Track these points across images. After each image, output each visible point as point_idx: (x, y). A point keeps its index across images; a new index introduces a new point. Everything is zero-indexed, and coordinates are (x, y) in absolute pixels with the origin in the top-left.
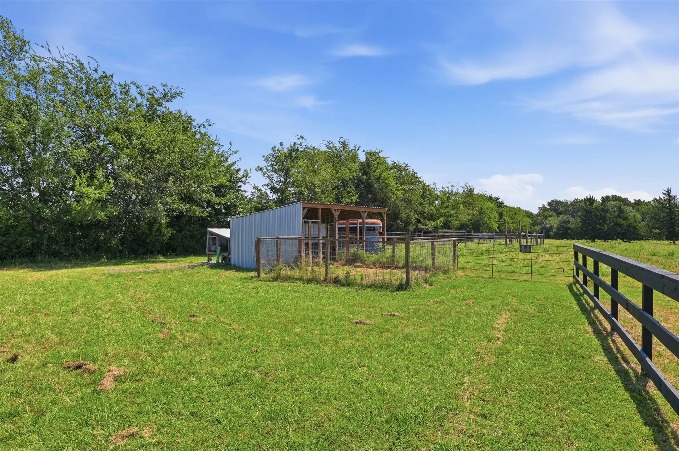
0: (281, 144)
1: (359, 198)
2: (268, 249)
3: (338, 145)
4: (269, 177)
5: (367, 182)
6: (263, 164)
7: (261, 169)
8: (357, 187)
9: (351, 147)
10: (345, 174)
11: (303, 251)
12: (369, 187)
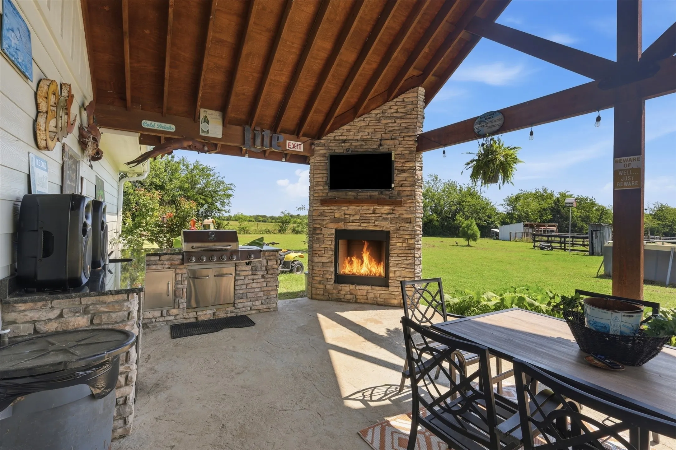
0: (512, 194)
1: (552, 216)
2: (513, 235)
3: (542, 191)
4: (506, 208)
5: (557, 209)
6: (503, 203)
7: (502, 205)
8: (552, 211)
9: (549, 192)
10: (545, 205)
11: (523, 236)
12: (558, 212)
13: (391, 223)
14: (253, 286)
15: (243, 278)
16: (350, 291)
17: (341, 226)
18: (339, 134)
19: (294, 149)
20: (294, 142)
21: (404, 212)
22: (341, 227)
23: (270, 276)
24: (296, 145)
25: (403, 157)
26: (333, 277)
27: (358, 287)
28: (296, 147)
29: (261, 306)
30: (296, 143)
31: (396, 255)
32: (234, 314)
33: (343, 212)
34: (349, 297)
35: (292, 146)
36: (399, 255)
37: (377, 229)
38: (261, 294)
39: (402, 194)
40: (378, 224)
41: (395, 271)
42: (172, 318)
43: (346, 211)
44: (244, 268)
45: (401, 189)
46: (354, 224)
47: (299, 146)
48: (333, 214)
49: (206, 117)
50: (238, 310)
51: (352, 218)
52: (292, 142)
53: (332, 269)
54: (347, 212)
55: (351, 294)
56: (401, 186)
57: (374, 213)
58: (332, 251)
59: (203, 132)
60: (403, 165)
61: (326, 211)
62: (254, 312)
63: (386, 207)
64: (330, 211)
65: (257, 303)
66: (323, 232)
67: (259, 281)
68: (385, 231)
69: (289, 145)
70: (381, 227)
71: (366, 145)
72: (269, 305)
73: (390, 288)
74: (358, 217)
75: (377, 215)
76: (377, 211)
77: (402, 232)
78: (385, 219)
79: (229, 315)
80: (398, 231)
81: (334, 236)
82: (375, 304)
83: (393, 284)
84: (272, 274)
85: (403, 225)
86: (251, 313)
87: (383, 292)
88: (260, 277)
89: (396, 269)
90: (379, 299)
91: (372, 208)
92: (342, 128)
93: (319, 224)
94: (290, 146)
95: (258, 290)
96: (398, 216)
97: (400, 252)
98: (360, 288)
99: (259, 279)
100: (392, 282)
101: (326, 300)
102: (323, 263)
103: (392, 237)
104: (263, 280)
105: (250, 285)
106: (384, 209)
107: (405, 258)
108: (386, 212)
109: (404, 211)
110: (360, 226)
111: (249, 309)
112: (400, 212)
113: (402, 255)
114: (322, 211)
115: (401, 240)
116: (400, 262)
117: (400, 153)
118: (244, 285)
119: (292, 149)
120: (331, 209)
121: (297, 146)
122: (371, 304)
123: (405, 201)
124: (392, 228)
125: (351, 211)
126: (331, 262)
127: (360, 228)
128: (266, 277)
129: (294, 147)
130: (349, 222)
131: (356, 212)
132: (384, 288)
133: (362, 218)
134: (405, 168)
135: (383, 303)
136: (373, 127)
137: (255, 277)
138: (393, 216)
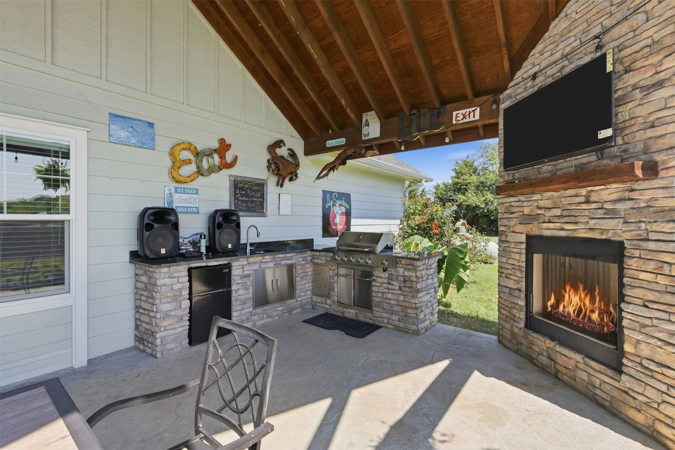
13: (625, 222)
14: (389, 297)
15: (379, 285)
16: (547, 351)
17: (535, 229)
18: (530, 67)
19: (465, 121)
20: (463, 111)
21: (660, 193)
22: (532, 231)
23: (407, 289)
24: (467, 113)
25: (657, 47)
26: (523, 315)
27: (558, 348)
28: (467, 117)
29: (397, 322)
30: (468, 110)
31: (640, 302)
32: (372, 321)
33: (536, 204)
34: (544, 360)
35: (461, 117)
36: (647, 304)
37: (596, 235)
38: (398, 308)
39: (654, 148)
40: (595, 224)
41: (638, 341)
42: (328, 307)
43: (540, 202)
44: (380, 275)
45: (650, 133)
46: (551, 225)
47: (472, 114)
48: (520, 209)
49: (367, 120)
50: (375, 319)
51: (549, 214)
52: (460, 112)
53: (522, 303)
54: (542, 203)
55: (549, 358)
56: (653, 126)
57: (587, 202)
58: (521, 272)
59: (365, 135)
60: (659, 69)
61: (513, 204)
62: (390, 326)
63: (614, 186)
64: (517, 204)
65: (395, 318)
66: (508, 239)
67: (394, 292)
68: (615, 241)
69: (456, 117)
70: (603, 231)
71: (570, 63)
72: (407, 325)
73: (624, 377)
74: (557, 212)
75: (594, 206)
76: (594, 198)
77: (652, 246)
78: (612, 214)
79: (367, 320)
80: (641, 243)
81: (524, 246)
82: (589, 398)
83: (632, 372)
84: (410, 288)
85: (655, 227)
86: (387, 326)
87: (607, 379)
88: (397, 288)
89: (640, 337)
90: (598, 392)
91: (583, 191)
92: (532, 53)
93: (505, 226)
94: (458, 119)
95: (394, 303)
96: (643, 205)
97: (650, 296)
98: (563, 353)
99: (395, 290)
100: (630, 364)
101: (513, 351)
102: (510, 288)
103: (629, 257)
104: (400, 292)
105: (386, 294)
106: (607, 192)
107: (664, 316)
108: (614, 197)
109: (660, 191)
110: (563, 229)
111: (386, 321)
112: (647, 195)
113: (655, 306)
114: (508, 205)
115: (651, 266)
116: (648, 322)
117: (649, 41)
118: (381, 293)
119: (461, 122)
120: (520, 201)
121: (470, 113)
122: (581, 393)
123: (663, 162)
124: (627, 236)
125: (546, 201)
126: (519, 290)
127: (563, 234)
128: (403, 289)
129: (464, 117)
130: (544, 222)
131: (555, 203)
132: (610, 372)
133: (565, 213)
134: (662, 76)
135: (608, 404)
136: (582, 20)
137: (390, 287)
138: (629, 204)
